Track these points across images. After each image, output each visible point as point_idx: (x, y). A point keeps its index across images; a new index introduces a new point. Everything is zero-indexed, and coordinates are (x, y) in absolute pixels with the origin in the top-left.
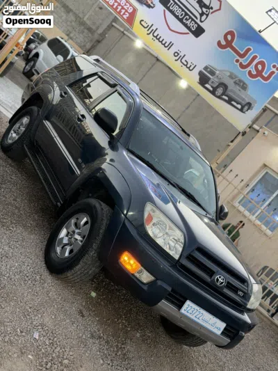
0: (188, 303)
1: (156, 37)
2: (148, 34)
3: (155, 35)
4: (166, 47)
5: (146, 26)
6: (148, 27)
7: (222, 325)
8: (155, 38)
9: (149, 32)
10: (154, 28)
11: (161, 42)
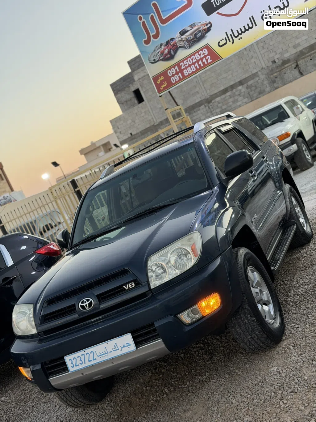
0: (68, 359)
1: (239, 34)
2: (233, 43)
3: (236, 34)
4: (252, 28)
5: (224, 42)
6: (227, 39)
7: (128, 338)
8: (240, 36)
9: (231, 41)
10: (230, 33)
11: (246, 30)
